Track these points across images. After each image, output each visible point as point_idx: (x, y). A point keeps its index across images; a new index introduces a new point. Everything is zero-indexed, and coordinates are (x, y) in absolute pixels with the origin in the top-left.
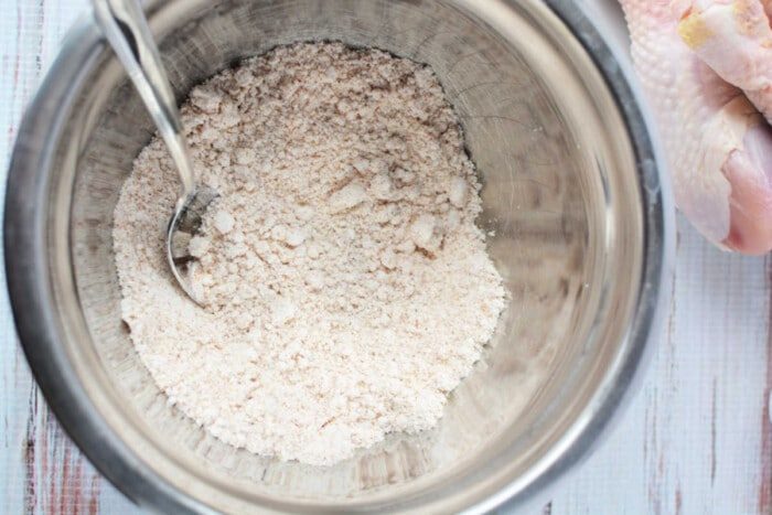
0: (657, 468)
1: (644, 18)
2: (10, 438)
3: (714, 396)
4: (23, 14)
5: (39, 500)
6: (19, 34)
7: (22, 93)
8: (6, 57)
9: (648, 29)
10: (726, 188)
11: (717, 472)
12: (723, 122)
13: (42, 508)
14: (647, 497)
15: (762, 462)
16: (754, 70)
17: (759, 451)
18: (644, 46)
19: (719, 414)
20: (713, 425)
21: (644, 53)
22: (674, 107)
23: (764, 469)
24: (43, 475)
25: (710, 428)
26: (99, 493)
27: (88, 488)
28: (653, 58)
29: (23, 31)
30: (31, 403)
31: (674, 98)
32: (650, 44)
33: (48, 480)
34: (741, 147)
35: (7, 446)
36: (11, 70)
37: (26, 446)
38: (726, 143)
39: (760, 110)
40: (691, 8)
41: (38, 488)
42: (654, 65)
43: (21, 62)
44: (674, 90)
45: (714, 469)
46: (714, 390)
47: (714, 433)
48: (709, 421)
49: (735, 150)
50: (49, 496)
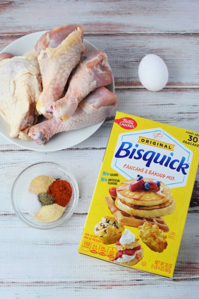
0: (172, 119)
1: (59, 128)
2: (173, 285)
3: (153, 105)
4: (64, 287)
5: (188, 277)
6: (69, 288)
7: (85, 286)
8: (76, 291)
9: (62, 127)
10: (102, 108)
11: (173, 103)
12: (86, 109)
13: (190, 276)
14: (180, 122)
15: (169, 91)
16: (74, 102)
17: (167, 92)
18: (66, 128)
19: (157, 104)
20: (160, 105)
21: (68, 128)
22: (82, 120)
23: (171, 91)
24: (182, 276)
25: (161, 106)
26: (186, 262)
27: (185, 265)
28: (70, 126)
29: (68, 287)
30: (163, 280)
31: (80, 120)
32: (66, 127)
33: (183, 275)
34: (92, 104)
35: (175, 286)
36: (78, 289)
37: (175, 281)
38: (92, 108)
39: (82, 99)
40: (60, 118)
41: (185, 278)
42: (71, 126)
43: (76, 287)
44: (78, 121)
45: (172, 104)
46: (151, 105)
47: (162, 105)
48: (159, 106)
49: (93, 106)
50: (187, 275)
